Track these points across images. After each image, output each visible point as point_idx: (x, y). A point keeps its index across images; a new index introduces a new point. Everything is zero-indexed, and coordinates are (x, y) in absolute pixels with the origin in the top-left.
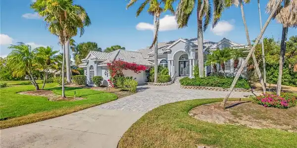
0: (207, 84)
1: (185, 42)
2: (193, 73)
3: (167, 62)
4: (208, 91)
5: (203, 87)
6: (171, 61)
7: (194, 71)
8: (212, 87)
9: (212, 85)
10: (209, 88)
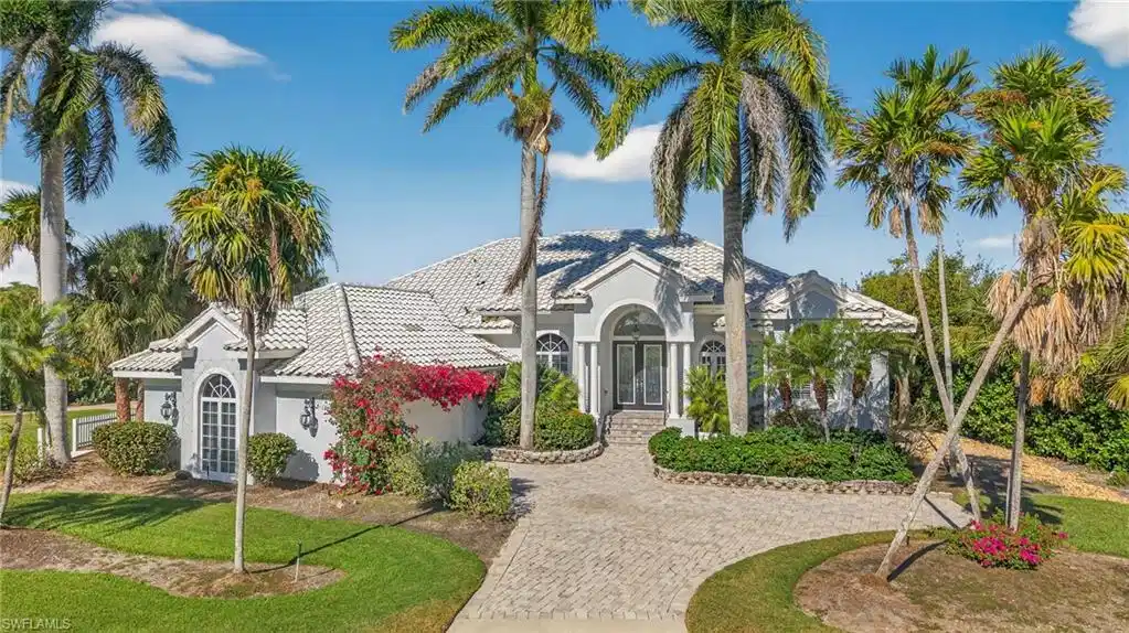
0: (772, 467)
1: (658, 269)
2: (687, 403)
3: (565, 347)
4: (772, 493)
5: (752, 478)
6: (587, 346)
7: (692, 396)
8: (786, 479)
9: (787, 469)
10: (777, 480)
